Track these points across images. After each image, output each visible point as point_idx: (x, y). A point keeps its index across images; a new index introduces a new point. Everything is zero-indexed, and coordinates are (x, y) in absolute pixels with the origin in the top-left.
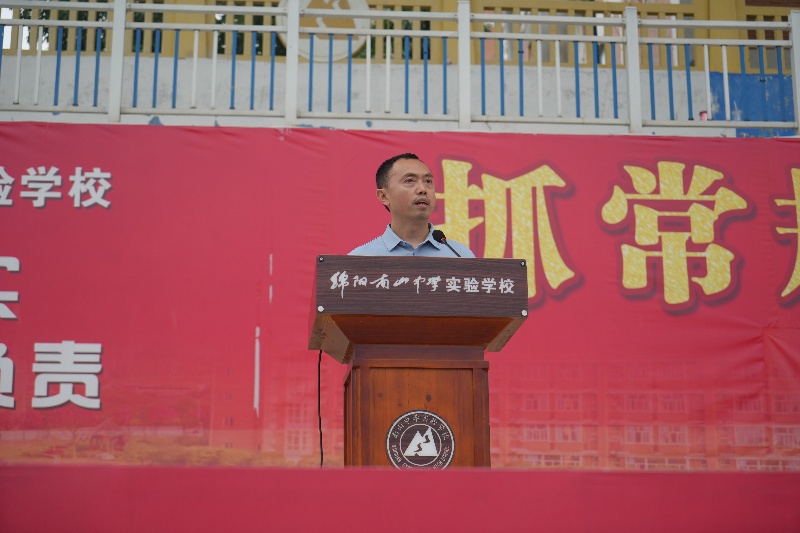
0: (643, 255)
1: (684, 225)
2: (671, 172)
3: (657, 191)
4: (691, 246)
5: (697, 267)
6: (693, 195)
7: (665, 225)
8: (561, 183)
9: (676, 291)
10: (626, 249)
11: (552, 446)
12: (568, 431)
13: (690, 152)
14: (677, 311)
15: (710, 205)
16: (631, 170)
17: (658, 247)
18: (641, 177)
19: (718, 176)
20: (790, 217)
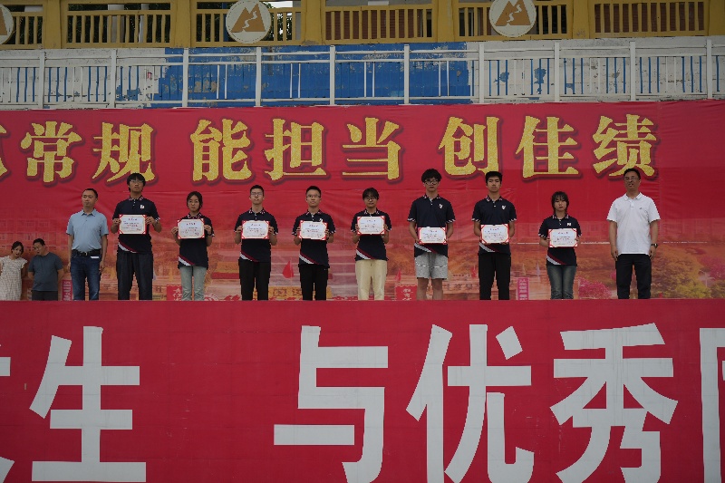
0: (36, 162)
1: (54, 148)
2: (51, 125)
3: (44, 134)
4: (57, 158)
5: (58, 167)
6: (60, 135)
7: (47, 149)
8: (5, 133)
9: (48, 177)
10: (29, 159)
13: (60, 116)
14: (49, 185)
15: (66, 140)
16: (33, 125)
17: (42, 158)
18: (38, 129)
19: (70, 127)
20: (99, 144)
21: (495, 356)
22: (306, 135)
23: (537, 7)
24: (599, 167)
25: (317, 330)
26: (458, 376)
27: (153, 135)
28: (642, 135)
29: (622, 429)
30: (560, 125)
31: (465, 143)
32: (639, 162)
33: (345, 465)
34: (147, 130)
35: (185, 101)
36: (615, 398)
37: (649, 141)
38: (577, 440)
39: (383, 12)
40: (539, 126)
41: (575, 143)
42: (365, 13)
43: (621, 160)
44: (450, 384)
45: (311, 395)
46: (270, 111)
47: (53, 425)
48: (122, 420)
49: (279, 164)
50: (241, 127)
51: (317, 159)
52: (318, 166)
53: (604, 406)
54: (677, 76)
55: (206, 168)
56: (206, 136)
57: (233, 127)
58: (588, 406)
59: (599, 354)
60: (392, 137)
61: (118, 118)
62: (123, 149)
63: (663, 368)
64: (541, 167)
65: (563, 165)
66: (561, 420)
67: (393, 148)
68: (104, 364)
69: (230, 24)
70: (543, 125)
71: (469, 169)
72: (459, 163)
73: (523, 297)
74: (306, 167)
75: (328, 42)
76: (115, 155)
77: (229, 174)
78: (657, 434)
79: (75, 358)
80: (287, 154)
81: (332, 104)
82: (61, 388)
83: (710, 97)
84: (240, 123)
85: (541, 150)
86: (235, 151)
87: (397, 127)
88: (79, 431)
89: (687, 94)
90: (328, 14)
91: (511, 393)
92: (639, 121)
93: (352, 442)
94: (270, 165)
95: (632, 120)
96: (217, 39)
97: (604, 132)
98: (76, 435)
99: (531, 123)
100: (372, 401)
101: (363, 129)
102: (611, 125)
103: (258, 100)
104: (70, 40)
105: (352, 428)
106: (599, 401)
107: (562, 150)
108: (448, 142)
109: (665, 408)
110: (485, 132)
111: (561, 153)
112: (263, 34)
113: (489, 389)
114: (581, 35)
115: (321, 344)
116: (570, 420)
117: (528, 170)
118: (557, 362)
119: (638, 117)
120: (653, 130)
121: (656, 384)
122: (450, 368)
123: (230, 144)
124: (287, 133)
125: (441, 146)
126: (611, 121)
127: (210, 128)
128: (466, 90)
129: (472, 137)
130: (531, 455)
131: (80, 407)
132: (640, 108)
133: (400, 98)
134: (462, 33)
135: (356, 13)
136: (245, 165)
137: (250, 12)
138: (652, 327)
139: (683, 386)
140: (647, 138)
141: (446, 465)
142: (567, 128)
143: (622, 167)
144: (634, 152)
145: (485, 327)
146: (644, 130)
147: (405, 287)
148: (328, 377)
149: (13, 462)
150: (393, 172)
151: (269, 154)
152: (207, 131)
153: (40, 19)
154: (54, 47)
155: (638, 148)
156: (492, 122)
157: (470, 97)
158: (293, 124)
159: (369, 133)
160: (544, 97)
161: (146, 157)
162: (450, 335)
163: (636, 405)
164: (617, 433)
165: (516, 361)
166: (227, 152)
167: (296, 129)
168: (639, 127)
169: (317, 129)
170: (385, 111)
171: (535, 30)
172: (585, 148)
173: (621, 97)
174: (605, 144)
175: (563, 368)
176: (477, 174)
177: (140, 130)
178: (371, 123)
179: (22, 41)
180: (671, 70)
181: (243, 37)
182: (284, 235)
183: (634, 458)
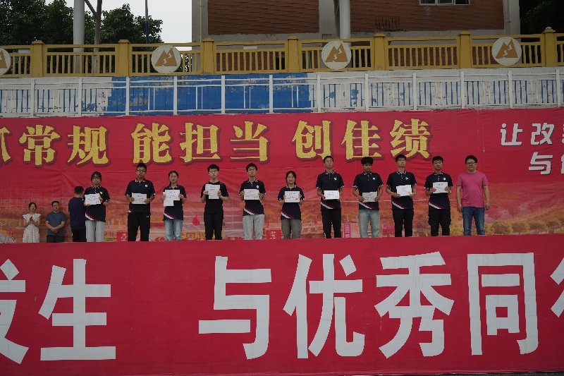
0: (30, 151)
1: (42, 143)
2: (39, 128)
3: (35, 134)
4: (43, 149)
5: (44, 155)
6: (45, 134)
7: (37, 143)
8: (9, 132)
9: (38, 162)
10: (25, 150)
11: (3, 204)
12: (7, 200)
13: (44, 121)
14: (39, 167)
15: (49, 137)
16: (28, 127)
17: (34, 150)
18: (31, 130)
19: (52, 129)
20: (71, 140)
21: (339, 274)
22: (207, 133)
23: (352, 51)
24: (395, 152)
25: (226, 259)
26: (316, 287)
27: (107, 134)
28: (421, 132)
29: (420, 319)
30: (370, 126)
31: (309, 137)
32: (419, 149)
33: (245, 345)
34: (103, 130)
35: (127, 112)
36: (415, 299)
37: (425, 136)
38: (392, 326)
39: (253, 54)
40: (356, 127)
41: (379, 137)
42: (242, 54)
43: (408, 148)
44: (311, 292)
45: (222, 301)
46: (184, 118)
47: (54, 324)
48: (100, 319)
49: (189, 152)
50: (164, 128)
51: (214, 148)
52: (216, 153)
53: (408, 304)
54: (442, 94)
55: (142, 155)
56: (142, 134)
57: (159, 128)
58: (399, 305)
59: (405, 271)
60: (262, 134)
61: (84, 122)
62: (87, 143)
63: (445, 280)
64: (357, 153)
65: (372, 151)
66: (382, 314)
67: (263, 142)
68: (87, 283)
69: (154, 61)
70: (359, 125)
71: (312, 154)
72: (306, 150)
73: (347, 236)
74: (207, 153)
75: (218, 73)
76: (82, 147)
77: (157, 159)
78: (441, 322)
79: (68, 280)
80: (195, 146)
81: (223, 112)
82: (59, 300)
83: (463, 107)
84: (163, 126)
85: (357, 142)
86: (160, 144)
87: (266, 127)
88: (71, 328)
89: (450, 106)
90: (218, 54)
91: (349, 297)
92: (420, 123)
93: (248, 330)
94: (184, 153)
95: (415, 122)
96: (146, 71)
97: (397, 130)
98: (69, 330)
99: (351, 125)
100: (261, 304)
101: (243, 129)
102: (402, 126)
103: (175, 111)
104: (49, 72)
105: (248, 322)
106: (405, 302)
107: (371, 142)
108: (298, 137)
109: (446, 305)
110: (322, 129)
111: (370, 144)
112: (176, 68)
113: (336, 295)
114: (380, 68)
115: (228, 268)
116: (388, 314)
117: (350, 154)
118: (378, 277)
119: (418, 120)
120: (428, 128)
121: (440, 290)
122: (311, 283)
123: (158, 139)
124: (195, 132)
125: (293, 140)
126: (401, 123)
127: (145, 129)
128: (308, 104)
129: (314, 134)
130: (363, 336)
131: (71, 311)
132: (421, 115)
133: (267, 109)
134: (304, 67)
135: (236, 54)
136: (167, 153)
137: (167, 53)
138: (437, 254)
139: (457, 291)
140: (425, 133)
141: (309, 344)
142: (374, 128)
143: (408, 152)
144: (416, 143)
145: (332, 256)
146: (422, 129)
147: (272, 231)
148: (232, 289)
149: (27, 349)
150: (263, 157)
151: (183, 146)
152: (142, 131)
153: (29, 58)
154: (39, 76)
155: (419, 140)
156: (326, 124)
157: (312, 108)
158: (198, 126)
159: (247, 132)
160: (358, 108)
161: (103, 147)
162: (310, 261)
163: (429, 304)
164: (417, 321)
165: (353, 277)
166: (155, 144)
167: (200, 129)
168: (419, 127)
169: (214, 129)
170: (257, 118)
171: (351, 65)
172: (385, 140)
173: (408, 108)
174: (398, 137)
175: (382, 281)
176: (318, 157)
177: (99, 131)
178: (249, 125)
179: (17, 72)
180: (439, 91)
181: (162, 70)
182: (193, 197)
183: (427, 337)
